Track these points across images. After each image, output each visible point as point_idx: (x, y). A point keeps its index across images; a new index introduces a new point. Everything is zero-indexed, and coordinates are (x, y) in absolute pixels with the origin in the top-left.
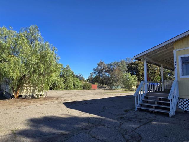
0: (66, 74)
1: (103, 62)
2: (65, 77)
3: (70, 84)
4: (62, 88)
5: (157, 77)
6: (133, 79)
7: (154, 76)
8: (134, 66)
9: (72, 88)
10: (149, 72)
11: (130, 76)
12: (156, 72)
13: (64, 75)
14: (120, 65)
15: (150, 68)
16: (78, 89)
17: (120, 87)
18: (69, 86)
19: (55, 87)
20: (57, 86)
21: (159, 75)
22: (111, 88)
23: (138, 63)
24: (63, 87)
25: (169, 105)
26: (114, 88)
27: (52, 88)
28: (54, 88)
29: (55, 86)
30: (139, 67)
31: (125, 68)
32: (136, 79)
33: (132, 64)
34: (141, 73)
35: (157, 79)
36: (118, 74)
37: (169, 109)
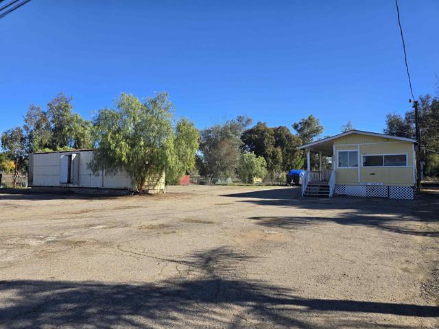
5: (297, 161)
6: (259, 163)
7: (293, 157)
8: (257, 136)
10: (284, 150)
11: (254, 160)
12: (296, 151)
14: (231, 135)
17: (229, 180)
21: (301, 156)
22: (214, 183)
23: (264, 132)
25: (329, 190)
26: (219, 182)
30: (266, 140)
31: (237, 139)
32: (265, 164)
33: (251, 131)
34: (269, 151)
35: (297, 163)
36: (228, 154)
37: (329, 193)
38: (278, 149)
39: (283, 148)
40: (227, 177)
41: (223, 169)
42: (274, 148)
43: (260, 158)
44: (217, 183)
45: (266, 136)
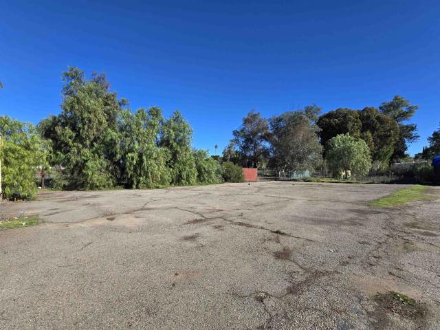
0: (173, 137)
1: (257, 113)
2: (171, 147)
3: (187, 168)
4: (163, 182)
6: (362, 148)
8: (337, 120)
9: (193, 179)
13: (168, 141)
15: (378, 125)
16: (210, 183)
18: (184, 174)
19: (141, 178)
20: (146, 174)
24: (166, 177)
27: (132, 182)
28: (139, 182)
29: (140, 175)
38: (369, 134)
39: (373, 133)
40: (305, 170)
41: (300, 160)
42: (361, 132)
43: (361, 141)
44: (292, 178)
45: (350, 120)
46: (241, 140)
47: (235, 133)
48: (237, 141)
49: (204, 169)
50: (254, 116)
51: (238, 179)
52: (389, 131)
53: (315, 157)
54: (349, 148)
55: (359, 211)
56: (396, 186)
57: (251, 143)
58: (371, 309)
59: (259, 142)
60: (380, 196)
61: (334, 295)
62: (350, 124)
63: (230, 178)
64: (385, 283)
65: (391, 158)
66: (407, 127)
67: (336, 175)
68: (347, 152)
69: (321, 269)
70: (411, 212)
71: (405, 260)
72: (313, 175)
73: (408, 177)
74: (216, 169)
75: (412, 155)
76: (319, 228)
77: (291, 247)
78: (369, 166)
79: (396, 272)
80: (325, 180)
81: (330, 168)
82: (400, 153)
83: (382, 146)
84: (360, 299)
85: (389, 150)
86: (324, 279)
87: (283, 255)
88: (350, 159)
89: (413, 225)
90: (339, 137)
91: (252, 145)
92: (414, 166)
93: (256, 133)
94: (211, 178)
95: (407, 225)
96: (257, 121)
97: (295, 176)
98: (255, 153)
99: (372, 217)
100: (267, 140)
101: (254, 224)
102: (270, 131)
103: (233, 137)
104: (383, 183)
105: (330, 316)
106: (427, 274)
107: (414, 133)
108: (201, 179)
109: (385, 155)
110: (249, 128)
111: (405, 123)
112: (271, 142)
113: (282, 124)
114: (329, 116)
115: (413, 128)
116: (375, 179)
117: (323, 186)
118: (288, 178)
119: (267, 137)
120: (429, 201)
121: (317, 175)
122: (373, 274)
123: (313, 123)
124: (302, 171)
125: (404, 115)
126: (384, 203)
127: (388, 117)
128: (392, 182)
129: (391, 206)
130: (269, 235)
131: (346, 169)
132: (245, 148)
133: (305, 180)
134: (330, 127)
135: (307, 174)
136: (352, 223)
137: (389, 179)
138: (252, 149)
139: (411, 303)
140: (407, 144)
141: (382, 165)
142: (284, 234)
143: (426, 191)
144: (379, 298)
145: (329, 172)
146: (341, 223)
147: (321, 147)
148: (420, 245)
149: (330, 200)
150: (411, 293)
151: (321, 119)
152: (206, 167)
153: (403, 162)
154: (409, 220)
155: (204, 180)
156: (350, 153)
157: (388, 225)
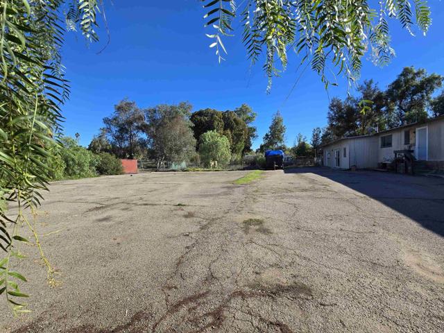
1: (131, 102)
8: (206, 118)
15: (235, 126)
16: (83, 177)
23: (213, 114)
38: (229, 132)
39: (231, 131)
40: (182, 161)
41: (178, 152)
42: (224, 130)
43: (225, 137)
44: (171, 169)
45: (215, 119)
46: (114, 129)
47: (106, 121)
48: (109, 130)
49: (73, 160)
50: (129, 105)
51: (117, 171)
52: (242, 131)
53: (190, 149)
54: (216, 142)
55: (228, 187)
56: (246, 171)
57: (127, 133)
58: (242, 226)
59: (135, 132)
60: (238, 178)
61: (225, 225)
62: (216, 123)
63: (106, 171)
64: (246, 216)
65: (243, 152)
66: (251, 128)
67: (207, 165)
68: (214, 146)
69: (214, 217)
70: (255, 185)
71: (254, 206)
72: (188, 166)
73: (253, 165)
74: (90, 160)
75: (255, 150)
76: (207, 199)
77: (192, 211)
78: (230, 157)
79: (251, 212)
80: (199, 169)
81: (202, 159)
82: (247, 149)
83: (237, 143)
84: (237, 224)
85: (241, 145)
86: (218, 221)
87: (190, 215)
88: (217, 152)
89: (257, 191)
90: (209, 133)
91: (128, 136)
92: (255, 158)
93: (132, 123)
94: (83, 170)
95: (254, 191)
96: (133, 110)
97: (173, 167)
98: (131, 144)
99: (236, 189)
100: (143, 131)
101: (157, 203)
102: (146, 122)
103: (105, 126)
104: (239, 170)
105: (226, 232)
106: (263, 210)
107: (255, 133)
108: (69, 172)
109: (239, 149)
110: (123, 117)
111: (250, 125)
112: (147, 134)
113: (158, 116)
114: (200, 113)
115: (255, 130)
116: (233, 167)
117: (199, 174)
118: (167, 168)
119: (143, 128)
120: (263, 179)
121: (192, 165)
122: (241, 214)
123: (187, 118)
124: (179, 162)
125: (250, 119)
126: (241, 182)
127: (240, 119)
128: (244, 169)
129: (245, 183)
130: (173, 207)
131: (214, 160)
132: (119, 138)
133: (183, 170)
134: (201, 124)
135: (184, 164)
136: (225, 194)
137: (242, 167)
138: (127, 140)
139: (258, 221)
140: (252, 141)
141: (237, 157)
142: (184, 205)
143: (262, 173)
144: (245, 222)
145: (201, 163)
146: (219, 194)
147: (195, 140)
148: (260, 199)
149: (207, 182)
150: (258, 217)
151: (193, 116)
152: (76, 158)
153: (249, 155)
154: (254, 189)
155: (75, 173)
156: (217, 147)
157: (245, 192)
